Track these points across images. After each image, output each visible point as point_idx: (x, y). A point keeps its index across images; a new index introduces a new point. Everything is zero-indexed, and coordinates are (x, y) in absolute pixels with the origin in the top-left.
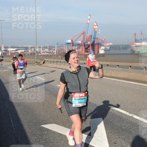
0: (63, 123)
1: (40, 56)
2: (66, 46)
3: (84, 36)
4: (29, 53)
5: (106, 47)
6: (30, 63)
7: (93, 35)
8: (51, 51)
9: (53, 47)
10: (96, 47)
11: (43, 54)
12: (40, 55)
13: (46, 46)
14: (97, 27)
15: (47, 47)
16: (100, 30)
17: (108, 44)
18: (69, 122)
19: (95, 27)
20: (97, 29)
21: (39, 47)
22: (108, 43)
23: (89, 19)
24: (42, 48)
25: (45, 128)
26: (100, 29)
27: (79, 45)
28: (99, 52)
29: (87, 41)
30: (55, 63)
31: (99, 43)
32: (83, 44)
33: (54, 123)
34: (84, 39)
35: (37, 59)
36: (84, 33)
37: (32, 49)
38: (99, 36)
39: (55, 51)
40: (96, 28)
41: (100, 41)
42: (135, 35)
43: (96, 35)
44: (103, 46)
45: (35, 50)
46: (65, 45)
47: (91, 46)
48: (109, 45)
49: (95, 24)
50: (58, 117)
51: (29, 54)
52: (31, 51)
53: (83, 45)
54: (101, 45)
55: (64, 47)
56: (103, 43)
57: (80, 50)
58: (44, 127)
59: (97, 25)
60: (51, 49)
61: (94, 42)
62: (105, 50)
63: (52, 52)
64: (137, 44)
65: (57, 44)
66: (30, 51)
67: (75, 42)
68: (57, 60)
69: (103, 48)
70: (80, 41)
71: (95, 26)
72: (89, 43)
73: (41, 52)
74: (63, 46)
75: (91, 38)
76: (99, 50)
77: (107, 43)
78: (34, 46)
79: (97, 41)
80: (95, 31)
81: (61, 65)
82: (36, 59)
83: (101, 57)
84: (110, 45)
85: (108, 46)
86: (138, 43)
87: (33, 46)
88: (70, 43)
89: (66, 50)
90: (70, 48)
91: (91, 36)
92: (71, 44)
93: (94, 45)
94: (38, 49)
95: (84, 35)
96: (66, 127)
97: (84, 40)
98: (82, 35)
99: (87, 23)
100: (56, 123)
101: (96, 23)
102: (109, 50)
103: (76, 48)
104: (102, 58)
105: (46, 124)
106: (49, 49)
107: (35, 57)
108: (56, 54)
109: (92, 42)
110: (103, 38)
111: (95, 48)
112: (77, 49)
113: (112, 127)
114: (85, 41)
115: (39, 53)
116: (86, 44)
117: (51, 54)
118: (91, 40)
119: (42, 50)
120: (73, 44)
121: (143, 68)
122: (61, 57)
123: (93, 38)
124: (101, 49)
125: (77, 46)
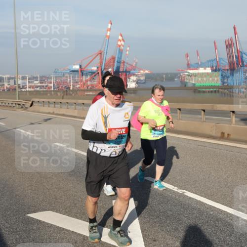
0: (66, 209)
1: (25, 93)
2: (71, 75)
3: (101, 59)
4: (5, 88)
5: (139, 77)
6: (7, 106)
7: (117, 57)
8: (43, 84)
9: (48, 78)
11: (30, 90)
12: (24, 91)
13: (35, 76)
14: (123, 43)
15: (37, 77)
16: (128, 49)
17: (142, 72)
18: (76, 207)
19: (119, 43)
20: (123, 46)
21: (24, 78)
22: (142, 70)
23: (110, 30)
24: (29, 79)
25: (33, 218)
26: (129, 47)
27: (93, 74)
28: (127, 85)
29: (107, 68)
30: (50, 105)
31: (128, 70)
32: (100, 72)
33: (49, 210)
34: (101, 63)
35: (19, 99)
36: (101, 53)
37: (11, 81)
38: (127, 59)
39: (52, 85)
40: (122, 44)
41: (128, 66)
42: (187, 56)
43: (121, 56)
44: (134, 75)
45: (16, 83)
46: (69, 74)
48: (144, 73)
49: (120, 38)
50: (57, 199)
51: (4, 90)
52: (9, 85)
53: (100, 74)
54: (130, 73)
55: (67, 77)
56: (134, 70)
57: (95, 83)
58: (31, 218)
59: (123, 40)
60: (44, 80)
61: (118, 68)
62: (137, 83)
63: (46, 86)
64: (191, 71)
65: (55, 72)
66: (6, 85)
67: (86, 69)
68: (54, 100)
69: (133, 78)
70: (95, 67)
71: (120, 41)
72: (110, 69)
73: (26, 86)
74: (66, 75)
75: (114, 62)
76: (127, 83)
77: (140, 69)
78: (14, 76)
79: (124, 67)
80: (120, 49)
81: (61, 108)
82: (17, 98)
83: (131, 93)
84: (146, 73)
85: (142, 75)
86: (193, 70)
87: (12, 76)
88: (78, 71)
89: (70, 83)
90: (77, 78)
91: (114, 58)
92: (80, 72)
93: (119, 74)
94: (20, 82)
95: (101, 57)
96: (71, 216)
97: (101, 66)
98: (98, 57)
99: (107, 36)
100: (53, 210)
101: (121, 35)
102: (144, 81)
103: (87, 78)
104: (133, 95)
105: (35, 212)
106: (40, 80)
107: (16, 95)
108: (52, 89)
109: (115, 69)
110: (134, 61)
112: (90, 80)
113: (149, 213)
114: (103, 68)
115: (23, 87)
117: (45, 90)
118: (114, 65)
119: (29, 82)
120: (82, 72)
121: (201, 112)
122: (62, 95)
123: (118, 62)
124: (131, 80)
125: (89, 76)
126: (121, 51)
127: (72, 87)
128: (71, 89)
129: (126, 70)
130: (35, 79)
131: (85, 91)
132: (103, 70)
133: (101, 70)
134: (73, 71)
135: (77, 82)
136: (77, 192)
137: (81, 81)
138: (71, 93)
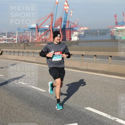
2: (30, 32)
3: (52, 19)
5: (80, 32)
7: (63, 18)
8: (10, 38)
9: (13, 34)
10: (68, 33)
13: (4, 32)
14: (68, 7)
15: (5, 33)
16: (72, 12)
17: (82, 29)
19: (65, 8)
20: (68, 10)
22: (82, 27)
26: (72, 10)
27: (46, 30)
28: (71, 39)
29: (56, 26)
30: (15, 54)
31: (72, 27)
34: (52, 22)
36: (52, 15)
38: (71, 19)
39: (16, 39)
40: (67, 9)
41: (72, 25)
43: (67, 18)
44: (76, 31)
46: (28, 30)
47: (61, 32)
49: (66, 4)
53: (51, 30)
54: (73, 30)
55: (27, 33)
56: (76, 27)
57: (48, 37)
59: (68, 5)
60: (10, 35)
61: (65, 26)
62: (79, 37)
63: (12, 40)
65: (19, 29)
67: (40, 27)
68: (18, 50)
69: (76, 33)
70: (47, 25)
71: (66, 6)
72: (59, 27)
74: (26, 32)
75: (61, 21)
76: (71, 37)
77: (80, 27)
79: (69, 25)
81: (23, 56)
84: (85, 30)
85: (82, 31)
88: (35, 28)
89: (29, 37)
90: (34, 34)
91: (61, 19)
92: (36, 29)
93: (65, 31)
95: (52, 18)
97: (52, 24)
98: (50, 18)
99: (56, 2)
101: (67, 2)
103: (42, 34)
106: (7, 36)
108: (17, 42)
109: (62, 26)
110: (76, 21)
111: (66, 34)
112: (44, 35)
114: (53, 26)
116: (55, 29)
117: (11, 42)
118: (61, 24)
120: (38, 29)
122: (24, 46)
123: (64, 21)
124: (74, 35)
125: (43, 32)
126: (66, 14)
127: (31, 40)
128: (30, 41)
129: (70, 27)
130: (4, 35)
131: (40, 43)
132: (53, 27)
133: (52, 27)
134: (31, 28)
135: (34, 37)
136: (35, 119)
137: (38, 36)
138: (30, 44)
